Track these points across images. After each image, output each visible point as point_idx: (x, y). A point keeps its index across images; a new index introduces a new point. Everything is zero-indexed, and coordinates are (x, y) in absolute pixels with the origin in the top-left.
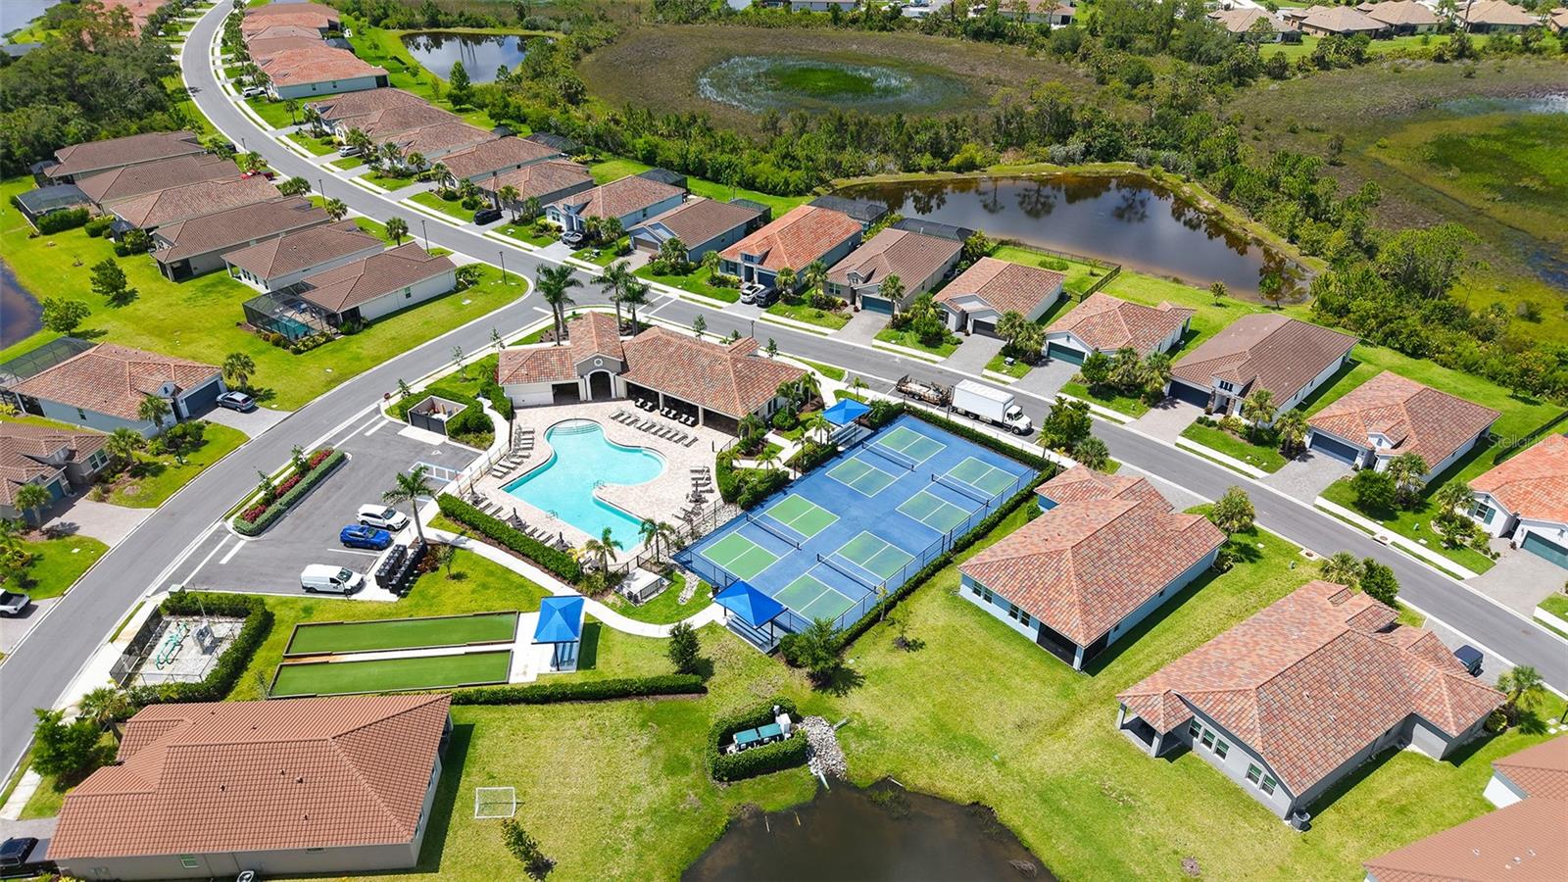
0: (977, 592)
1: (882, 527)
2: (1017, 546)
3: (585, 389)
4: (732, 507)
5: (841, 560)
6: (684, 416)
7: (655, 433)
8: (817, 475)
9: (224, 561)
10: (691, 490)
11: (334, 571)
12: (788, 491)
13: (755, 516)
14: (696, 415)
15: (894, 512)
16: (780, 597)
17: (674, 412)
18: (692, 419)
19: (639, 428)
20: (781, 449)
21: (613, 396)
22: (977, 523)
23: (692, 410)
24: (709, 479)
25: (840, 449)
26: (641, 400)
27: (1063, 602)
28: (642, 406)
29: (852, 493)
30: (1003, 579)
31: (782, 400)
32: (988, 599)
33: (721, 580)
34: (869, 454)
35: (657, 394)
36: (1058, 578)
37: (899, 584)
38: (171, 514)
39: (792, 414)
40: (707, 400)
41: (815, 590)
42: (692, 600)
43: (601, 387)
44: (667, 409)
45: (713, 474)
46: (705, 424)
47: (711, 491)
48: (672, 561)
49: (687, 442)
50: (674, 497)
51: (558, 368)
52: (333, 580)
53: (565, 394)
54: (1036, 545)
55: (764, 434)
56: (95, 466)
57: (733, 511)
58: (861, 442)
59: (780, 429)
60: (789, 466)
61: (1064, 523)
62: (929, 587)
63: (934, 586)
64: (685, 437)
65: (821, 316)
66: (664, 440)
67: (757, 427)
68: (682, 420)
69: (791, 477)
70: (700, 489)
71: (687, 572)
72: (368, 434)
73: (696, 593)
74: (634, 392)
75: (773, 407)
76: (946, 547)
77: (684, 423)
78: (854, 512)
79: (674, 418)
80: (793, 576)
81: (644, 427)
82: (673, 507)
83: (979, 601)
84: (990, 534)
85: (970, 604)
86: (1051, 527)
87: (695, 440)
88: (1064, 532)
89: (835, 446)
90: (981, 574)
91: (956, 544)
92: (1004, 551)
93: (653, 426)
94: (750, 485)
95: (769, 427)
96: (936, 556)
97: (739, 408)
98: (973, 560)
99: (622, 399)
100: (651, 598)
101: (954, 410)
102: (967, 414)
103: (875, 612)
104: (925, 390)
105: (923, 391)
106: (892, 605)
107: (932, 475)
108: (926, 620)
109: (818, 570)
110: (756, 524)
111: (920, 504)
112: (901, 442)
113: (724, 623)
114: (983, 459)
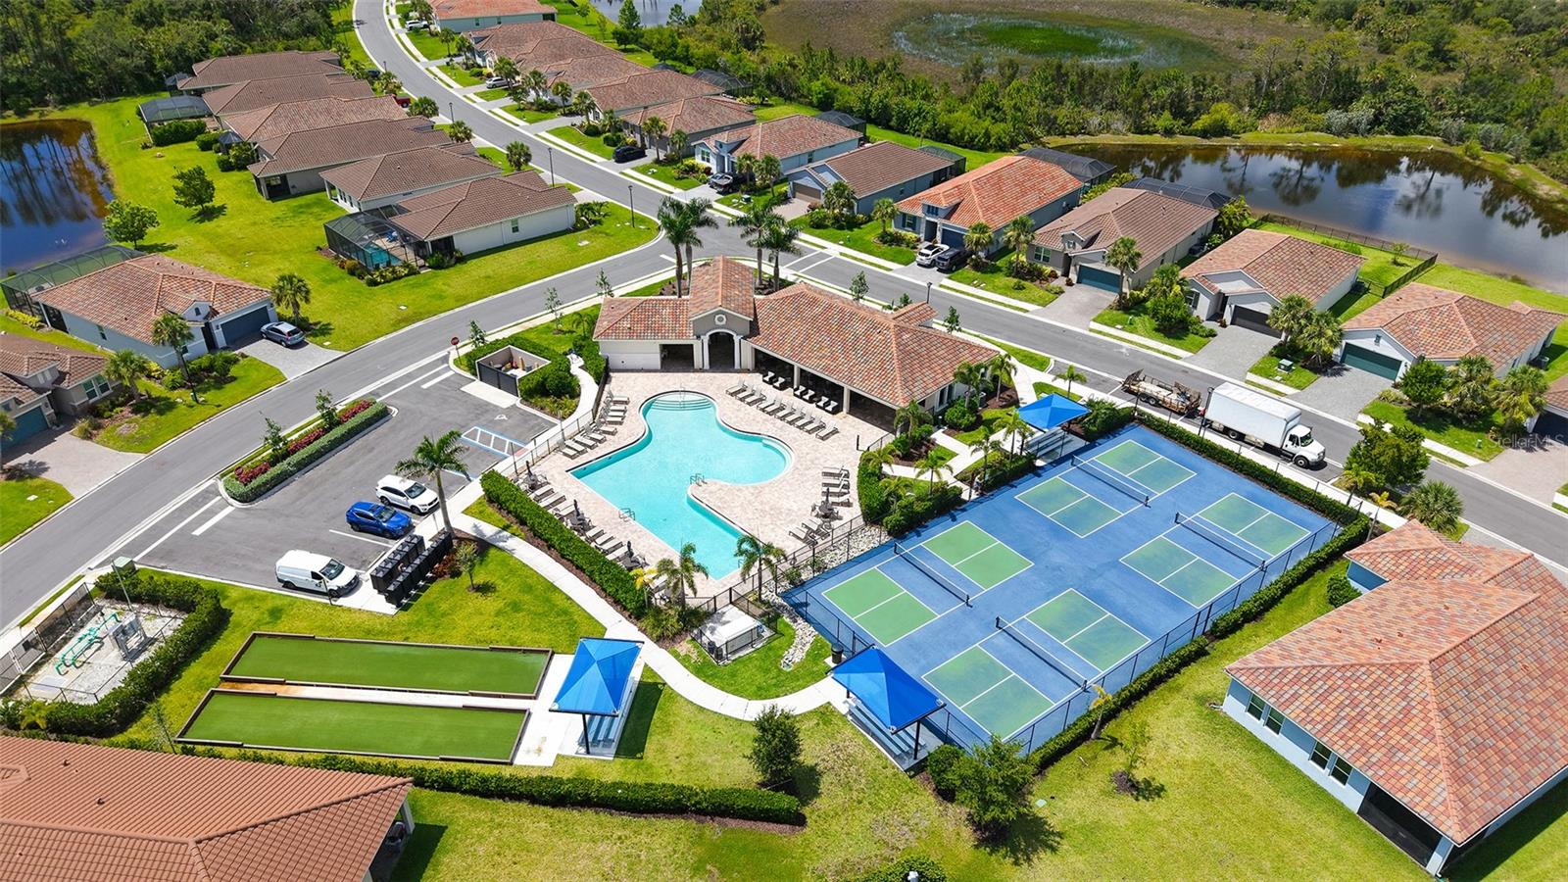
0: (1255, 710)
1: (1097, 584)
2: (1328, 645)
3: (701, 354)
4: (875, 531)
5: (1031, 629)
6: (825, 399)
7: (782, 418)
8: (1002, 498)
9: (198, 532)
10: (820, 500)
11: (319, 562)
12: (959, 516)
13: (908, 547)
14: (839, 399)
15: (1116, 565)
16: (934, 678)
17: (811, 393)
18: (834, 404)
19: (763, 410)
20: (953, 455)
21: (737, 366)
22: (1248, 594)
23: (835, 391)
24: (847, 487)
25: (1039, 463)
26: (771, 374)
27: (1416, 754)
28: (771, 382)
29: (1055, 530)
30: (1306, 699)
31: (960, 388)
32: (1274, 725)
33: (846, 639)
34: (1081, 475)
35: (792, 367)
36: (1407, 711)
37: (1123, 681)
38: (162, 465)
39: (973, 409)
40: (857, 379)
41: (989, 673)
42: (802, 665)
43: (722, 354)
44: (802, 388)
45: (854, 481)
46: (850, 412)
47: (848, 504)
48: (779, 601)
49: (823, 433)
50: (795, 508)
51: (669, 323)
52: (315, 576)
53: (676, 358)
54: (1361, 648)
55: (930, 433)
56: (92, 395)
57: (876, 537)
58: (1070, 456)
59: (954, 428)
60: (962, 481)
61: (1404, 614)
62: (1170, 690)
63: (1178, 689)
64: (822, 427)
65: (1020, 288)
66: (793, 428)
67: (922, 421)
68: (821, 404)
69: (965, 496)
70: (831, 499)
71: (800, 620)
72: (425, 386)
73: (808, 654)
74: (765, 363)
75: (947, 396)
76: (1200, 629)
77: (823, 408)
78: (1057, 557)
79: (811, 401)
80: (956, 647)
81: (769, 409)
82: (792, 521)
83: (1257, 727)
84: (1268, 615)
85: (1238, 729)
86: (1382, 618)
87: (835, 431)
88: (1408, 632)
89: (1032, 458)
90: (1268, 684)
91: (1215, 625)
92: (1305, 651)
93: (782, 408)
94: (903, 502)
95: (938, 423)
96: (1182, 643)
97: (899, 392)
98: (1251, 660)
99: (748, 371)
100: (741, 654)
101: (1208, 424)
102: (1226, 431)
103: (1084, 724)
104: (1164, 393)
105: (1163, 394)
106: (1111, 715)
107: (1177, 515)
108: (1166, 747)
109: (995, 640)
110: (907, 559)
111: (1156, 556)
112: (1129, 462)
113: (843, 709)
114: (1253, 498)
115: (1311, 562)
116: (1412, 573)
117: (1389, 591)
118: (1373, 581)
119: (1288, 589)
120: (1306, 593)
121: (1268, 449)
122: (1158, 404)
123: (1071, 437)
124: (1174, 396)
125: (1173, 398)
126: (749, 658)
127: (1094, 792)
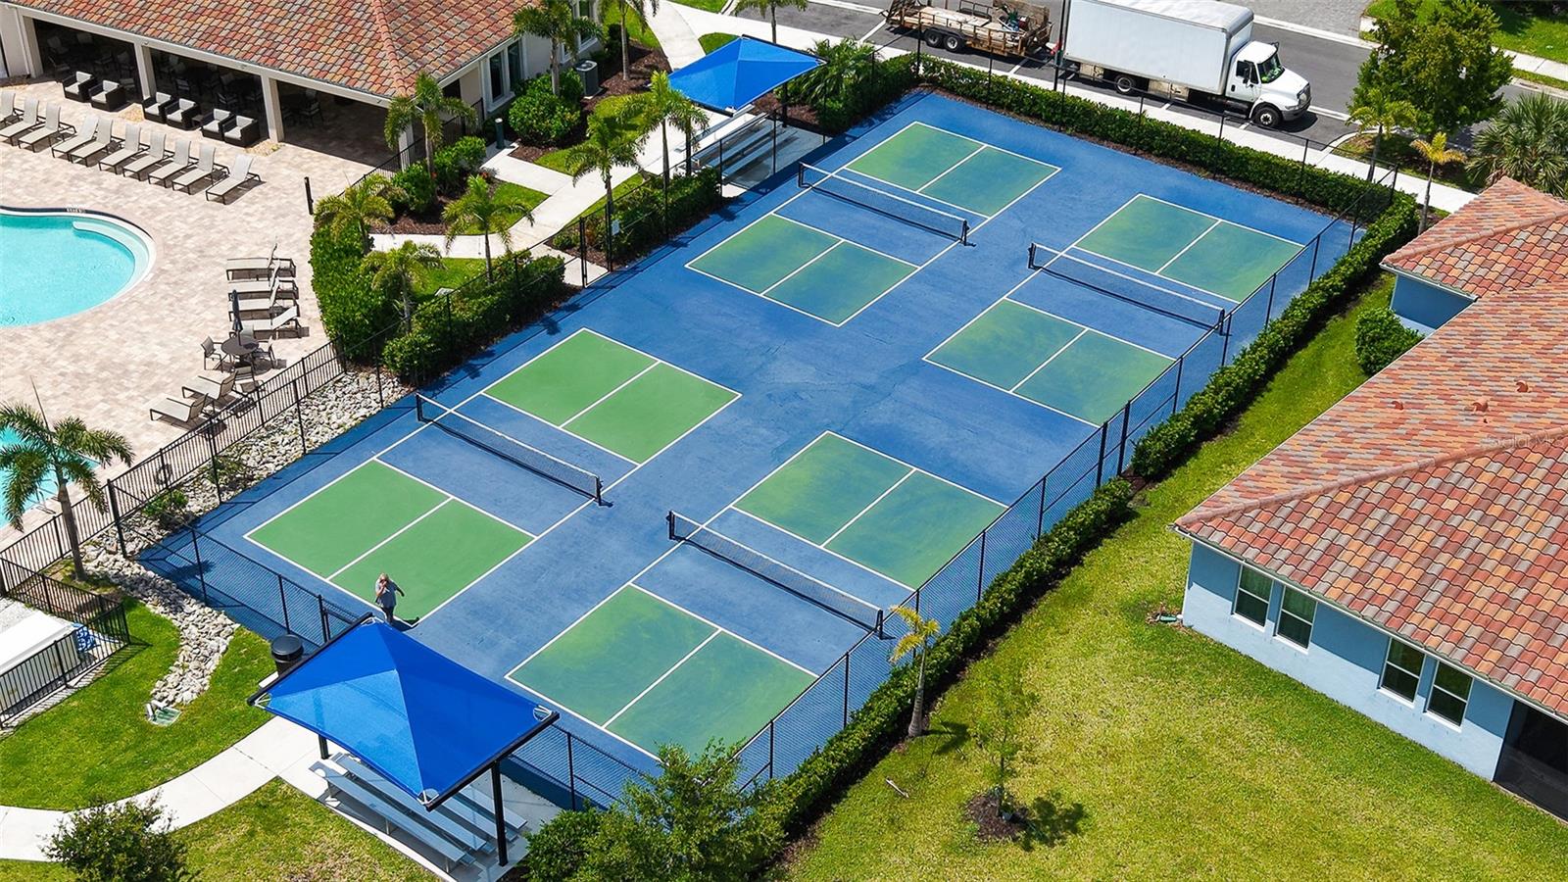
0: (1250, 608)
1: (882, 414)
2: (1382, 436)
4: (367, 380)
5: (747, 528)
6: (221, 114)
7: (118, 168)
8: (656, 273)
10: (223, 331)
12: (564, 320)
13: (449, 405)
14: (256, 109)
15: (916, 368)
16: (534, 674)
17: (186, 104)
18: (244, 121)
19: (69, 156)
20: (539, 198)
22: (1199, 381)
23: (241, 92)
24: (294, 294)
25: (729, 191)
26: (83, 77)
28: (85, 95)
29: (778, 320)
30: (1357, 553)
31: (538, 52)
32: (1294, 629)
33: (307, 625)
34: (821, 203)
35: (129, 47)
37: (962, 600)
39: (571, 94)
40: (286, 53)
41: (666, 636)
42: (203, 703)
44: (163, 98)
45: (305, 276)
46: (290, 136)
47: (298, 332)
48: (136, 569)
49: (222, 187)
50: (163, 357)
54: (1450, 428)
55: (479, 157)
57: (377, 390)
58: (795, 169)
59: (534, 143)
60: (565, 247)
61: (1520, 350)
62: (1066, 602)
63: (1083, 597)
64: (219, 174)
66: (147, 188)
67: (453, 132)
68: (213, 126)
69: (572, 277)
70: (249, 325)
71: (192, 606)
73: (216, 678)
75: (507, 73)
76: (1110, 467)
77: (219, 136)
78: (790, 372)
79: (188, 123)
80: (580, 596)
81: (83, 153)
82: (157, 388)
83: (1259, 641)
84: (1247, 419)
85: (1223, 656)
86: (1478, 367)
87: (252, 182)
88: (1535, 379)
89: (710, 181)
90: (1269, 540)
91: (1141, 452)
92: (1335, 457)
93: (114, 146)
94: (430, 307)
95: (497, 135)
96: (1079, 498)
97: (390, 66)
98: (1228, 496)
99: (28, 79)
100: (37, 708)
101: (1071, 71)
102: (1110, 80)
103: (887, 706)
104: (973, 21)
105: (970, 24)
106: (946, 676)
107: (1032, 250)
108: (1076, 722)
109: (670, 567)
110: (449, 428)
111: (998, 338)
112: (920, 163)
113: (314, 786)
114: (1182, 198)
115: (1317, 299)
116: (1519, 274)
117: (1485, 316)
118: (1441, 306)
119: (1278, 359)
120: (1316, 365)
121: (1198, 101)
122: (967, 46)
123: (791, 131)
124: (995, 26)
125: (996, 31)
126: (61, 712)
127: (931, 853)
